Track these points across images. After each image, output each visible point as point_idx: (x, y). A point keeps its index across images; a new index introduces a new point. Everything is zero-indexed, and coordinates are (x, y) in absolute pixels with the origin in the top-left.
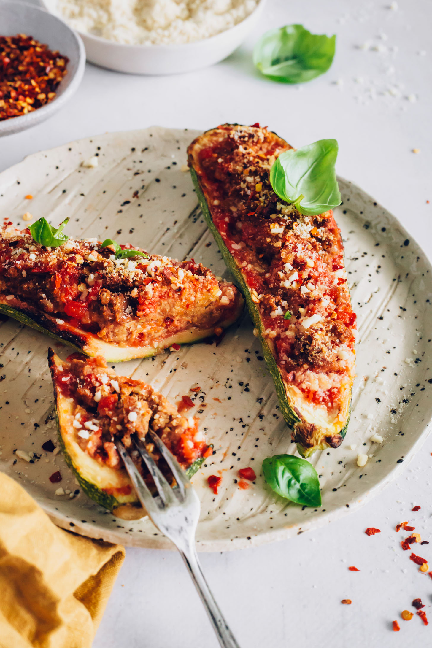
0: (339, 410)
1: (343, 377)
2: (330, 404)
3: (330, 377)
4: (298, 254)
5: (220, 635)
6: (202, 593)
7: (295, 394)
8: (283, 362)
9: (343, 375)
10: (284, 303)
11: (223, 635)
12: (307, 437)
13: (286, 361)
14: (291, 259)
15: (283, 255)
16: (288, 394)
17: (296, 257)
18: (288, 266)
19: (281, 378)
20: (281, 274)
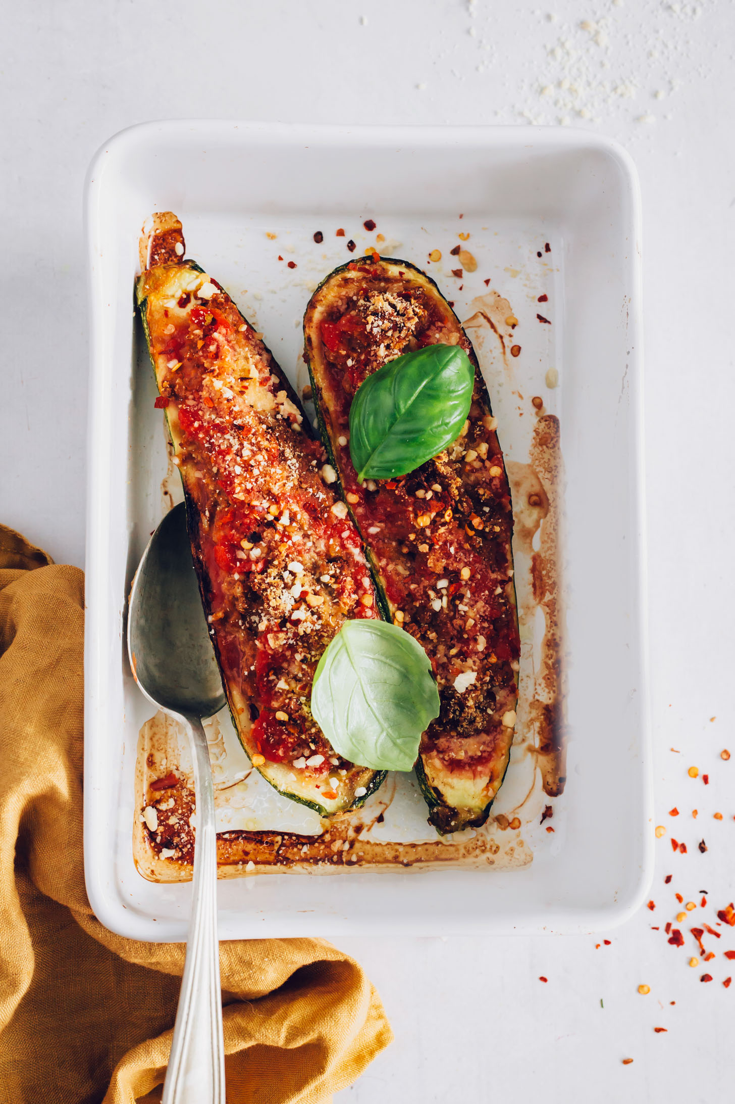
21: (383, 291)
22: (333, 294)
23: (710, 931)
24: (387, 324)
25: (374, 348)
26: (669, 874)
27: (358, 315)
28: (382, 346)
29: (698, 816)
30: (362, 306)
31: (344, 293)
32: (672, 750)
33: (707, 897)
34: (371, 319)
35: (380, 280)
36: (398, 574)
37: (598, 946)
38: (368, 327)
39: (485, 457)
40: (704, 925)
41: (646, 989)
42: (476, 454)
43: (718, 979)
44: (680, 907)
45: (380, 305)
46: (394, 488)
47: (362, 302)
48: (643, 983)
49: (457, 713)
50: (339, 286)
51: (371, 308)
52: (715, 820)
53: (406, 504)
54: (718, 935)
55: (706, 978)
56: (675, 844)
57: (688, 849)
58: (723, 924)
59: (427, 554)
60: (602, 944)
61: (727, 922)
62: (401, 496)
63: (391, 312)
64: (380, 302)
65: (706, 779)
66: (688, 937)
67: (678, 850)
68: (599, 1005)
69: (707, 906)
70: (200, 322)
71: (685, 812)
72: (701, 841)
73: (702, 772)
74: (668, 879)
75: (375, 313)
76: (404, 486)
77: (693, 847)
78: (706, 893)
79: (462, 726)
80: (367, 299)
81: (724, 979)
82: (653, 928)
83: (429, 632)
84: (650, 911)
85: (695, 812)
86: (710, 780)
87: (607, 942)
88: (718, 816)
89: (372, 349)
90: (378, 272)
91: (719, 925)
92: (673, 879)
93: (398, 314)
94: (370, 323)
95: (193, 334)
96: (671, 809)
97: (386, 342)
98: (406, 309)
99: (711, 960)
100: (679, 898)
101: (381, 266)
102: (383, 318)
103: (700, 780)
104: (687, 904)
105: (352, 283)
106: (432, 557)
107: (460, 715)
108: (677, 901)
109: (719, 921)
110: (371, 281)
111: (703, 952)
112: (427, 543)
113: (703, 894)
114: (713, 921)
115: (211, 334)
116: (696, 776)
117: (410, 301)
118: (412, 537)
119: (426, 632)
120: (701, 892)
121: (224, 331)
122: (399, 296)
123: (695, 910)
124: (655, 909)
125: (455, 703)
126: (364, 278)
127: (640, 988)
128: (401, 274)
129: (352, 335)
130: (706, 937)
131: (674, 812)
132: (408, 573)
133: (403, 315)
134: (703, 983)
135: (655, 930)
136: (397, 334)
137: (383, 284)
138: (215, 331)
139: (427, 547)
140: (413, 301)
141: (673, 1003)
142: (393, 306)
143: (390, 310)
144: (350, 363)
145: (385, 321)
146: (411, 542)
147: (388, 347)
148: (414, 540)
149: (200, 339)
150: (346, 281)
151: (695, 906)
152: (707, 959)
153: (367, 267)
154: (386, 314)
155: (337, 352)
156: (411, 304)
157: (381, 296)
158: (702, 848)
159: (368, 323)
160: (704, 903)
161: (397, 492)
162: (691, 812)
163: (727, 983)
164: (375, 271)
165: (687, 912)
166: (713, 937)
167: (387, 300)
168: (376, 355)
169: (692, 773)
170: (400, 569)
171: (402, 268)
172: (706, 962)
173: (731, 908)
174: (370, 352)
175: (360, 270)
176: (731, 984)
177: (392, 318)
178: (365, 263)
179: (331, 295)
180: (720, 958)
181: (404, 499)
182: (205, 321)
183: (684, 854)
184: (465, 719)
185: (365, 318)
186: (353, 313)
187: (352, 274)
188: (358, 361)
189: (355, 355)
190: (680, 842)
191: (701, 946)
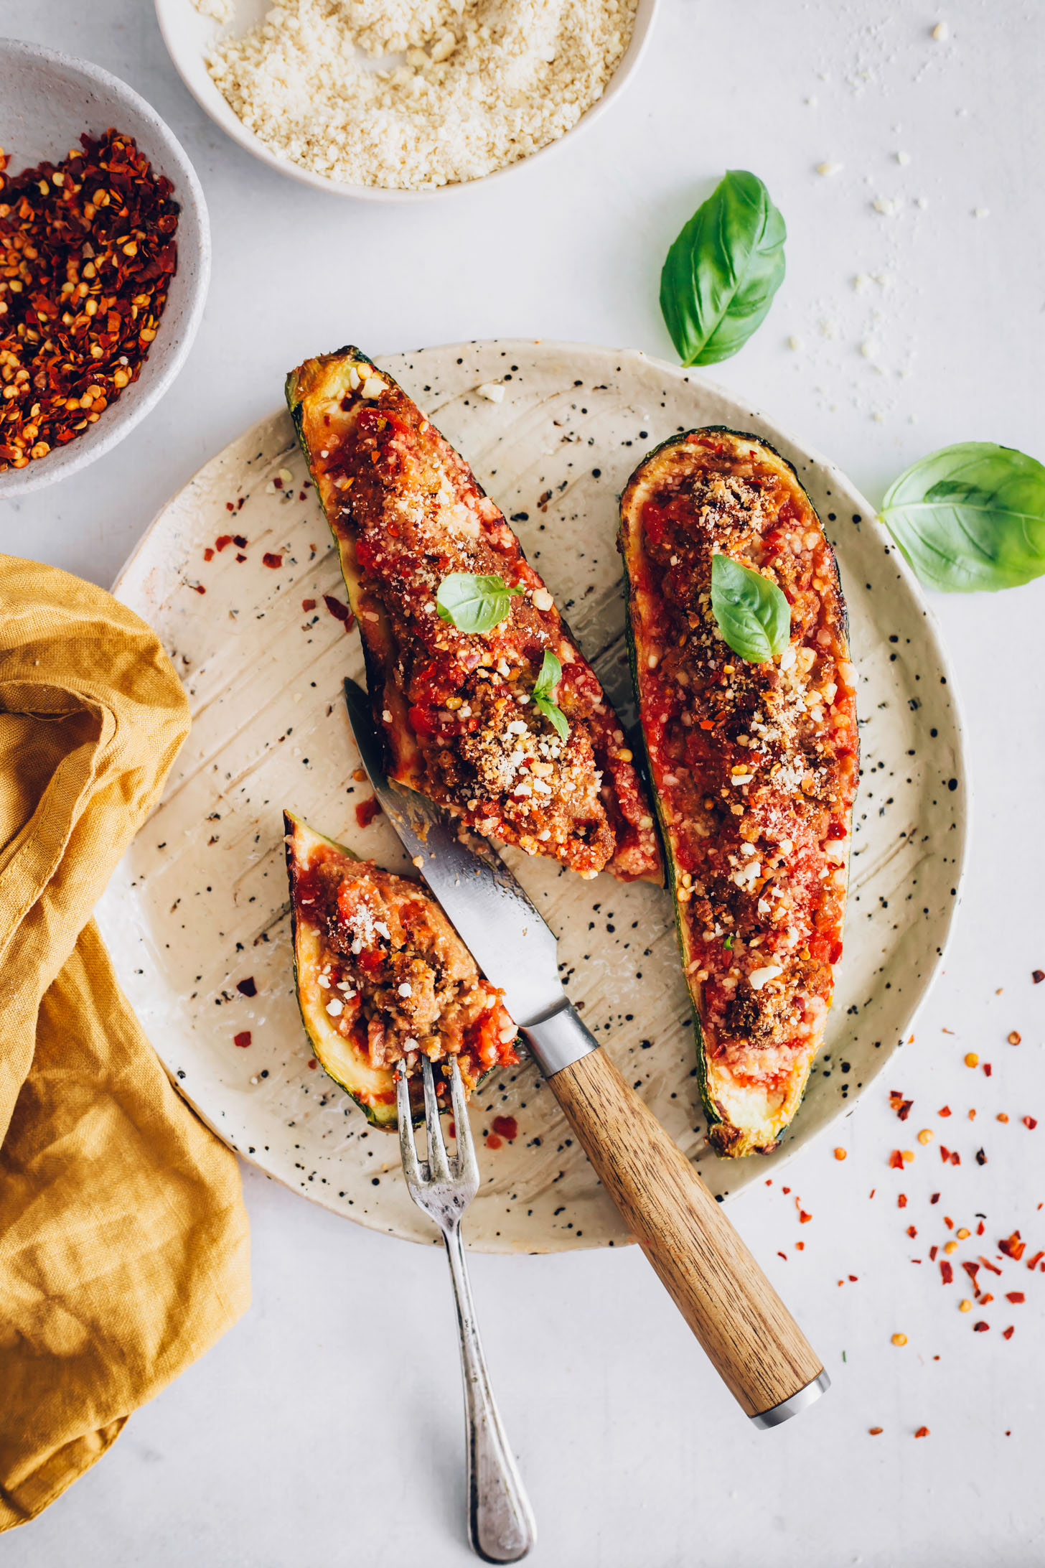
0: (785, 1100)
1: (801, 1051)
2: (772, 1087)
3: (780, 1052)
4: (769, 831)
5: (463, 1338)
6: (456, 1292)
7: (720, 1077)
8: (712, 1026)
9: (800, 1048)
10: (728, 919)
11: (466, 1340)
12: (727, 1147)
13: (715, 1024)
14: (754, 836)
15: (743, 829)
16: (711, 1079)
17: (764, 833)
18: (748, 849)
19: (704, 1052)
20: (733, 860)
21: (726, 473)
22: (662, 469)
23: (989, 1266)
24: (727, 519)
25: (706, 546)
26: (936, 1192)
27: (691, 501)
28: (716, 543)
29: (976, 1118)
30: (698, 490)
31: (676, 470)
32: (945, 1031)
33: (985, 1223)
34: (706, 509)
35: (725, 460)
36: (694, 833)
37: (840, 1283)
38: (702, 520)
39: (830, 701)
40: (981, 1258)
41: (901, 1339)
42: (820, 697)
43: (997, 1328)
44: (950, 1235)
45: (721, 493)
46: (710, 729)
47: (698, 485)
48: (898, 1331)
49: (751, 1019)
50: (672, 461)
51: (709, 495)
52: (999, 1124)
53: (723, 750)
54: (998, 1272)
55: (981, 1327)
56: (944, 1153)
57: (962, 1159)
58: (1005, 1257)
59: (740, 817)
60: (846, 1280)
61: (1011, 1255)
62: (718, 739)
63: (732, 503)
64: (721, 489)
65: (987, 1070)
66: (959, 1274)
67: (949, 1162)
68: (841, 1358)
69: (985, 1233)
70: (371, 428)
71: (959, 1112)
72: (979, 1149)
73: (983, 1060)
74: (935, 1199)
75: (713, 503)
76: (722, 727)
77: (968, 1158)
78: (984, 1217)
79: (755, 1037)
80: (706, 482)
81: (1005, 1328)
82: (914, 1261)
83: (724, 915)
84: (910, 1239)
85: (972, 1113)
86: (993, 1071)
87: (853, 1279)
88: (1002, 1118)
89: (705, 546)
90: (724, 448)
91: (1000, 1258)
92: (941, 1198)
93: (742, 507)
94: (705, 514)
95: (365, 444)
96: (940, 1108)
97: (723, 541)
98: (752, 501)
99: (989, 1304)
100: (949, 1223)
101: (728, 440)
102: (722, 510)
103: (979, 1071)
104: (959, 1231)
105: (689, 459)
106: (746, 821)
107: (754, 1023)
108: (945, 1226)
109: (1000, 1253)
110: (712, 459)
111: (978, 1293)
112: (742, 804)
113: (980, 1219)
114: (993, 1253)
115: (387, 443)
116: (974, 1065)
117: (759, 492)
118: (725, 793)
119: (720, 914)
120: (978, 1215)
121: (402, 437)
122: (746, 483)
123: (969, 1239)
124: (916, 1237)
125: (748, 1007)
126: (705, 454)
127: (895, 1338)
128: (752, 453)
129: (680, 526)
130: (983, 1274)
131: (945, 1112)
132: (707, 834)
133: (748, 509)
134: (978, 1333)
135: (916, 1264)
136: (737, 534)
137: (728, 465)
138: (391, 439)
139: (742, 809)
140: (763, 493)
141: (937, 1358)
142: (737, 496)
143: (732, 500)
144: (674, 561)
145: (724, 515)
146: (723, 799)
147: (724, 547)
148: (727, 798)
149: (374, 450)
150: (682, 456)
151: (969, 1234)
152: (983, 1302)
153: (710, 440)
154: (727, 505)
155: (660, 545)
156: (760, 497)
157: (723, 482)
158: (981, 1158)
159: (701, 515)
160: (981, 1230)
161: (713, 734)
162: (967, 1112)
163: (1009, 1333)
164: (721, 446)
165: (959, 1242)
166: (993, 1274)
167: (730, 487)
168: (707, 554)
169: (969, 1061)
170: (699, 828)
171: (756, 447)
172: (982, 1307)
173: (1015, 1238)
174: (700, 550)
175: (701, 443)
176: (1014, 1335)
177: (733, 512)
178: (709, 436)
179: (660, 472)
180: (1000, 1303)
181: (721, 743)
182: (377, 426)
183: (957, 1166)
184: (759, 1028)
185: (699, 507)
186: (686, 497)
187: (691, 448)
188: (685, 559)
189: (682, 552)
190: (951, 1150)
191: (975, 1285)
